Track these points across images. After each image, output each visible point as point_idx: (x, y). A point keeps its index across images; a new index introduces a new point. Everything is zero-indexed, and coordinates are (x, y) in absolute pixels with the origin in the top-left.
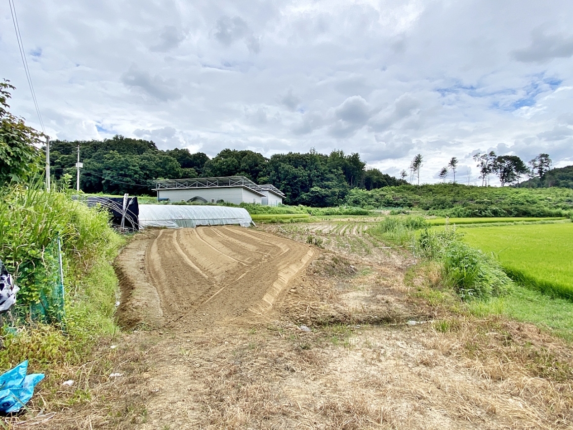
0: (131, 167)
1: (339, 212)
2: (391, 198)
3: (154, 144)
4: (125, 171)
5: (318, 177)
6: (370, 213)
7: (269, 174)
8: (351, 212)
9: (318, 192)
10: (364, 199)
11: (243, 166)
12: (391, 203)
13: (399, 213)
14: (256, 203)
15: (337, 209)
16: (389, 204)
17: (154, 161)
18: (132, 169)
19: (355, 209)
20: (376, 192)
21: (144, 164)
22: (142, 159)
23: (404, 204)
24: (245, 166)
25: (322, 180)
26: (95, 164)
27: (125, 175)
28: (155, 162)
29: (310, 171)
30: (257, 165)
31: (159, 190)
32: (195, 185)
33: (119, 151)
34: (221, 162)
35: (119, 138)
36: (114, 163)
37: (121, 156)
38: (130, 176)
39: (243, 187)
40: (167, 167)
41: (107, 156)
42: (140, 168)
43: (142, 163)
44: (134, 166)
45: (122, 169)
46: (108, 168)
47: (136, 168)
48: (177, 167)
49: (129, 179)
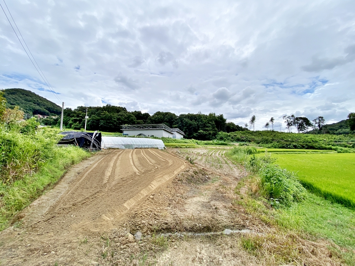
0: (113, 119)
1: (212, 143)
2: (240, 137)
3: (125, 109)
4: (110, 121)
5: (202, 125)
6: (229, 144)
7: (178, 124)
8: (218, 143)
9: (202, 133)
10: (225, 137)
11: (166, 120)
12: (240, 140)
13: (243, 145)
15: (211, 142)
16: (238, 140)
17: (124, 116)
19: (220, 142)
20: (232, 134)
22: (118, 115)
23: (246, 140)
25: (204, 127)
26: (97, 117)
27: (110, 123)
29: (198, 122)
30: (172, 119)
31: (124, 130)
32: (141, 128)
33: (108, 111)
34: (155, 117)
35: (109, 105)
36: (105, 117)
37: (109, 114)
38: (112, 123)
39: (164, 129)
40: (130, 119)
41: (103, 114)
42: (117, 119)
43: (118, 117)
44: (114, 118)
45: (108, 119)
46: (102, 119)
47: (115, 120)
48: (134, 119)
49: (111, 124)
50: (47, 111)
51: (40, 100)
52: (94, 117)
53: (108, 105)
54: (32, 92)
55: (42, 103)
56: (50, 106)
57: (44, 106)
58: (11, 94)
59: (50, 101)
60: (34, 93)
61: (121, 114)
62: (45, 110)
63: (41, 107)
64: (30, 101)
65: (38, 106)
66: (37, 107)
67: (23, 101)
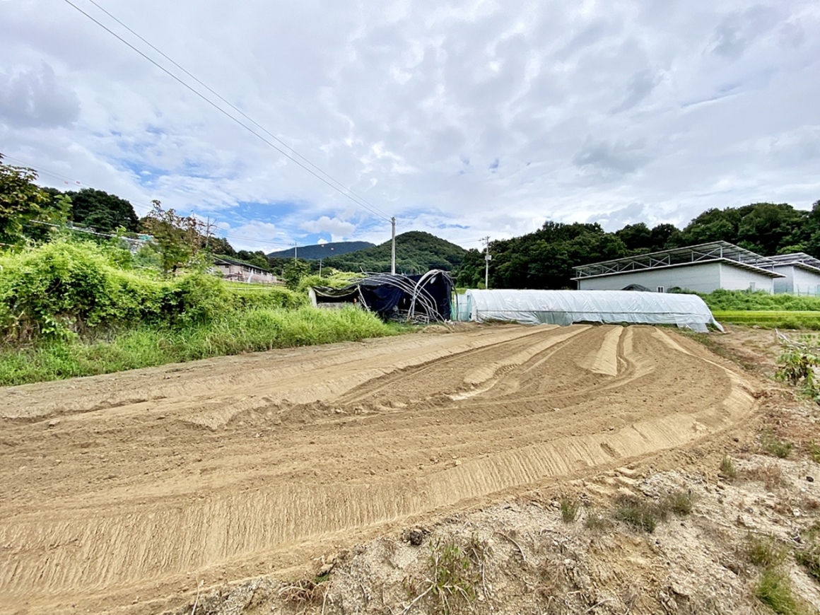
0: (559, 257)
3: (599, 227)
4: (551, 262)
11: (742, 232)
14: (755, 290)
17: (587, 245)
18: (560, 259)
21: (575, 251)
22: (573, 245)
24: (749, 231)
27: (551, 267)
28: (590, 246)
31: (579, 280)
32: (630, 268)
33: (548, 240)
34: (698, 230)
35: (549, 225)
36: (540, 254)
37: (548, 245)
38: (557, 267)
39: (723, 262)
40: (605, 251)
41: (534, 247)
42: (568, 255)
43: (573, 249)
44: (562, 254)
45: (548, 259)
46: (534, 261)
47: (564, 257)
48: (620, 249)
49: (555, 271)
50: (448, 263)
51: (439, 244)
52: (516, 258)
53: (547, 223)
54: (428, 233)
55: (442, 250)
56: (452, 253)
57: (444, 254)
58: (402, 243)
59: (452, 244)
60: (430, 234)
61: (579, 240)
62: (445, 261)
63: (440, 257)
64: (426, 249)
65: (436, 256)
66: (435, 258)
67: (418, 252)
